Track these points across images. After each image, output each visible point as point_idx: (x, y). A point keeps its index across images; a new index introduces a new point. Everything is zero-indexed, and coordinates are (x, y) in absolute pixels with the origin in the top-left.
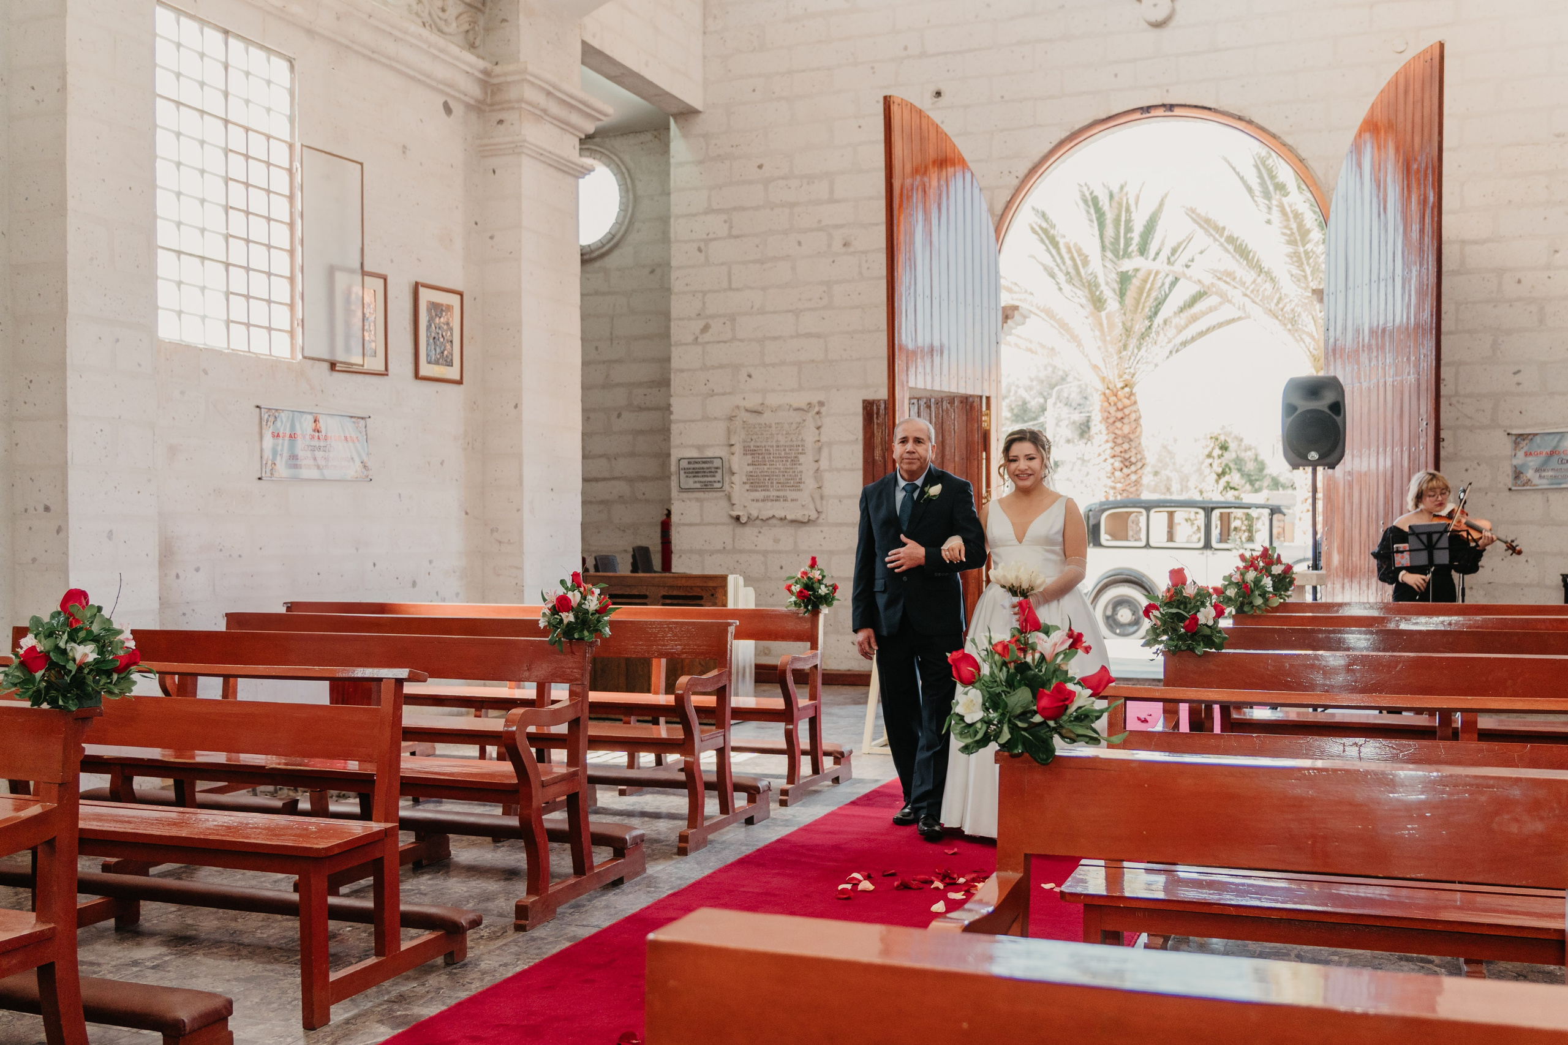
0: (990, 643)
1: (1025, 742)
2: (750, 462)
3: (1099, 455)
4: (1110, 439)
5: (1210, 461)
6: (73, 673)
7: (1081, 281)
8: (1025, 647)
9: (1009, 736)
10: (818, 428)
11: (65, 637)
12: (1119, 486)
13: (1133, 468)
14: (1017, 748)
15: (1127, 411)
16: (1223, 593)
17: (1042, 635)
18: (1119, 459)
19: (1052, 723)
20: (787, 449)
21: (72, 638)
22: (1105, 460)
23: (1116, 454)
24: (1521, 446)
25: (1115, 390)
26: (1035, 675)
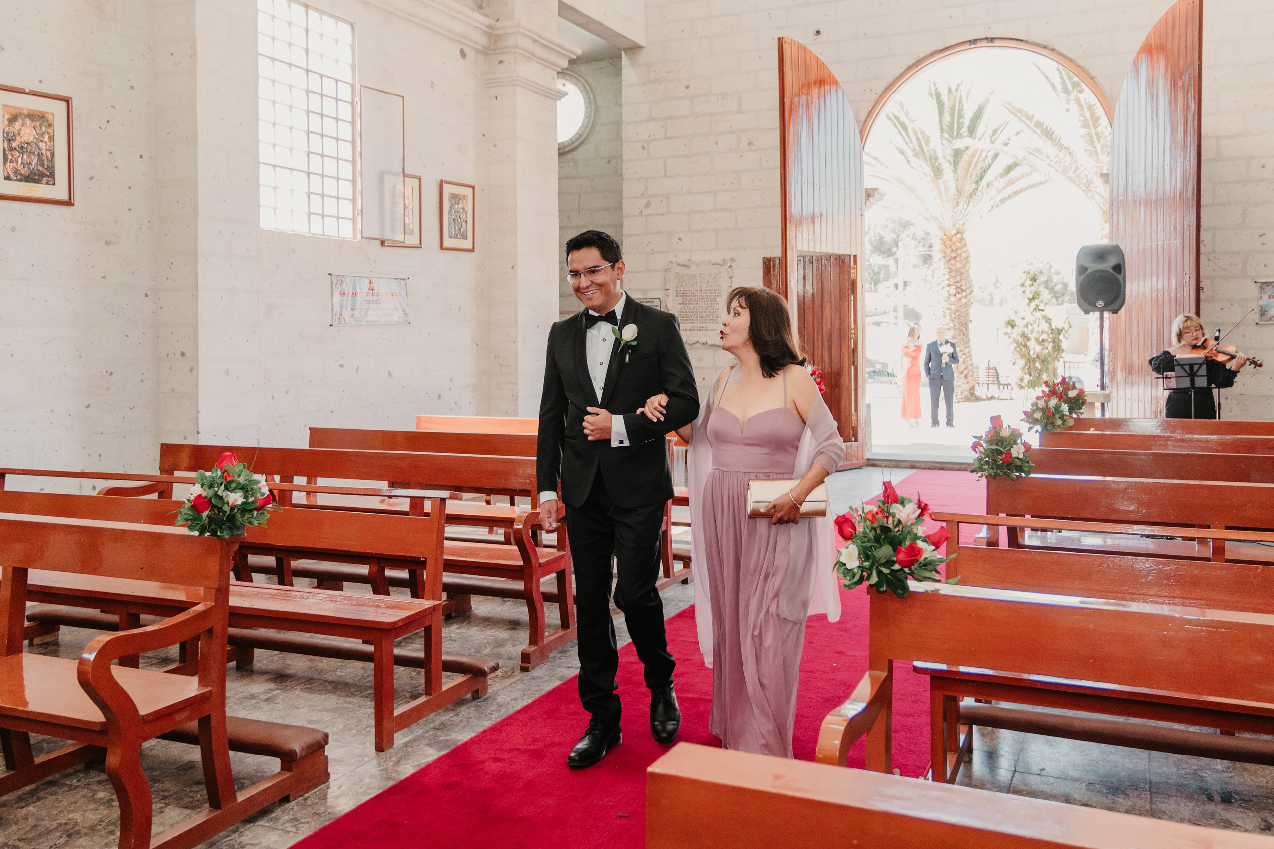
0: (863, 512)
1: (889, 583)
2: (681, 302)
3: (938, 284)
4: (946, 273)
5: (1023, 289)
6: (228, 513)
7: (924, 155)
8: (888, 515)
9: (877, 580)
10: (731, 278)
11: (223, 487)
12: (953, 307)
13: (964, 294)
14: (883, 587)
15: (959, 252)
16: (1032, 416)
17: (899, 506)
18: (953, 287)
19: (907, 570)
20: (708, 294)
21: (227, 489)
22: (943, 288)
23: (951, 283)
24: (1266, 291)
25: (950, 236)
26: (895, 536)
